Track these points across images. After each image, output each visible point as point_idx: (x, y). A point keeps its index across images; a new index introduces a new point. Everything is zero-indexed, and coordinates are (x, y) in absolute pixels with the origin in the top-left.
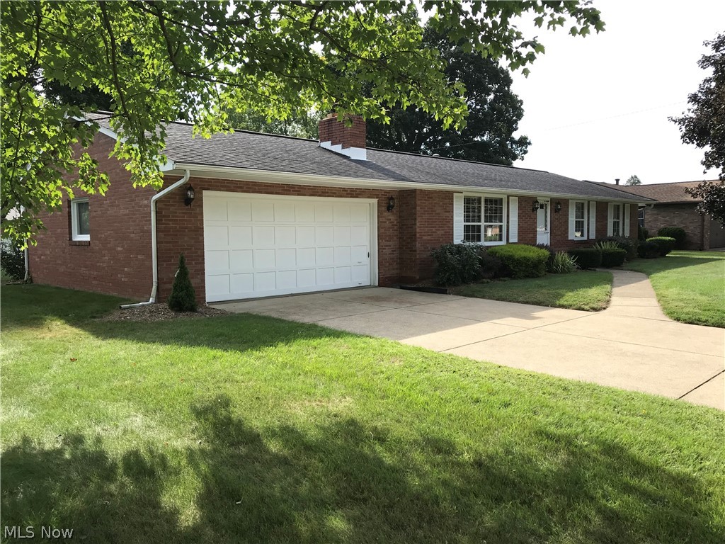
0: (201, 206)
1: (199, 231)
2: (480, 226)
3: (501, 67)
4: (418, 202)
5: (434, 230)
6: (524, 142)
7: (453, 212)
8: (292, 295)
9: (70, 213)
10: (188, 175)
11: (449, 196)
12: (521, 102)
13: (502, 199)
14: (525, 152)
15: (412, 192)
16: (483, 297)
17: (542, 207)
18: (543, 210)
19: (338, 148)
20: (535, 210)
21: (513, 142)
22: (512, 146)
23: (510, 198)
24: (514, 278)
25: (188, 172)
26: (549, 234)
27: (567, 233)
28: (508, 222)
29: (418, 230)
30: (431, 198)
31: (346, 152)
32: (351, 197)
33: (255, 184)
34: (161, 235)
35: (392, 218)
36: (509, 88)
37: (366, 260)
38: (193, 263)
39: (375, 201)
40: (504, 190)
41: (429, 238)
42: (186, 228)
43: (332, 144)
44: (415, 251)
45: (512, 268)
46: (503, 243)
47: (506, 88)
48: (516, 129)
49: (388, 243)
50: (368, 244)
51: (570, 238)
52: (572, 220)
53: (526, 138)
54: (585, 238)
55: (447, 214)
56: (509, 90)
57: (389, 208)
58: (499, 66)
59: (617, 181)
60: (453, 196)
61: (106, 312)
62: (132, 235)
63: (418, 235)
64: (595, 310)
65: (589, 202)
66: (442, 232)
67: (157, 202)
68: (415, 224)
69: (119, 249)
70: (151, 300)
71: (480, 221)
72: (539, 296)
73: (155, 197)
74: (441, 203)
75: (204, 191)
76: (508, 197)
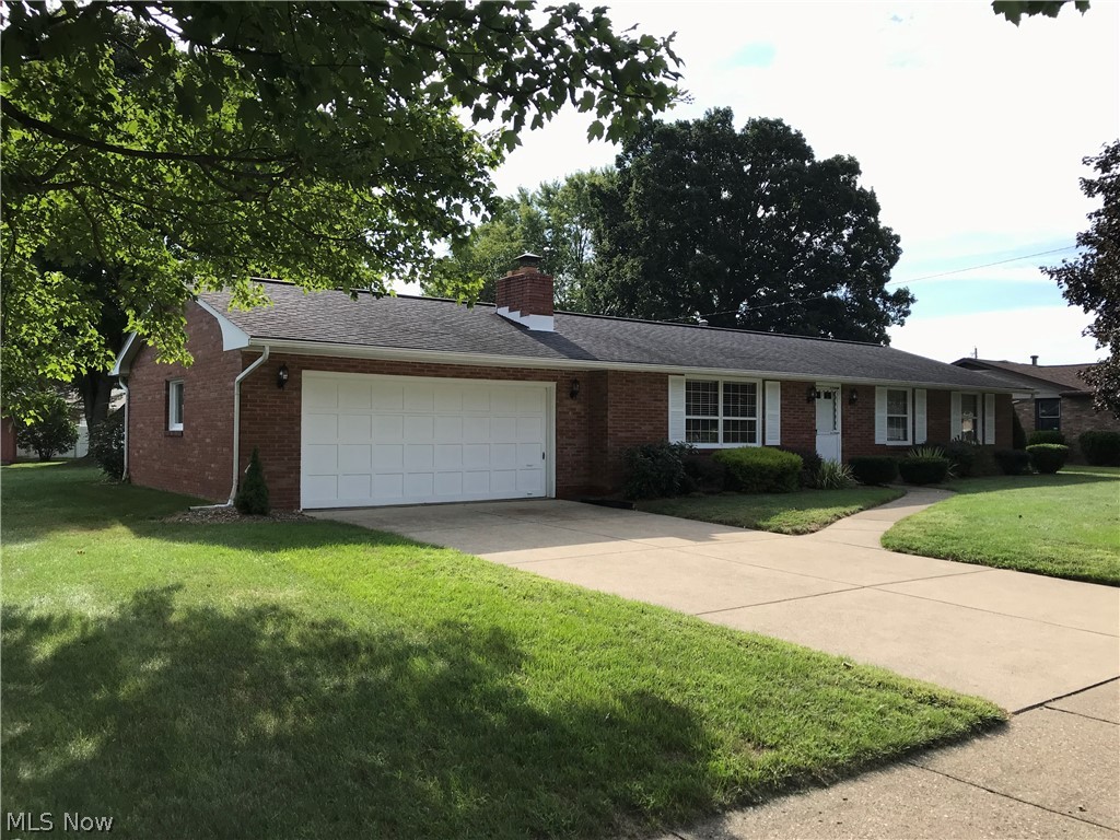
0: (299, 389)
1: (295, 419)
2: (717, 421)
3: (861, 188)
4: (610, 387)
5: (636, 424)
6: (903, 298)
7: (667, 401)
8: (426, 504)
9: (167, 397)
10: (267, 352)
11: (661, 380)
12: (897, 239)
13: (754, 385)
14: (906, 314)
15: (604, 373)
16: (672, 514)
17: (828, 395)
18: (830, 401)
19: (515, 316)
20: (811, 400)
21: (885, 297)
22: (884, 304)
23: (767, 382)
24: (745, 493)
25: (267, 348)
26: (840, 436)
27: (873, 434)
28: (764, 417)
29: (610, 424)
30: (632, 382)
31: (524, 321)
32: (514, 379)
33: (373, 362)
34: (246, 423)
35: (578, 408)
36: (876, 219)
37: (541, 464)
38: (286, 458)
39: (553, 385)
40: (757, 373)
41: (629, 434)
42: (279, 415)
43: (510, 310)
44: (606, 452)
45: (740, 478)
46: (758, 444)
47: (873, 220)
48: (889, 279)
49: (571, 441)
50: (543, 442)
51: (878, 441)
52: (881, 415)
53: (906, 292)
54: (909, 442)
55: (659, 404)
56: (877, 221)
57: (573, 395)
58: (857, 188)
59: (1034, 358)
60: (667, 380)
61: (171, 513)
62: (219, 424)
63: (610, 431)
64: (797, 533)
65: (914, 390)
66: (651, 428)
67: (241, 383)
68: (606, 416)
69: (208, 440)
70: (230, 502)
71: (717, 415)
72: (741, 515)
73: (238, 378)
74: (648, 390)
75: (304, 372)
76: (764, 381)
